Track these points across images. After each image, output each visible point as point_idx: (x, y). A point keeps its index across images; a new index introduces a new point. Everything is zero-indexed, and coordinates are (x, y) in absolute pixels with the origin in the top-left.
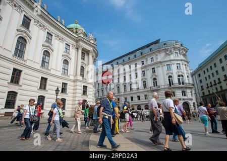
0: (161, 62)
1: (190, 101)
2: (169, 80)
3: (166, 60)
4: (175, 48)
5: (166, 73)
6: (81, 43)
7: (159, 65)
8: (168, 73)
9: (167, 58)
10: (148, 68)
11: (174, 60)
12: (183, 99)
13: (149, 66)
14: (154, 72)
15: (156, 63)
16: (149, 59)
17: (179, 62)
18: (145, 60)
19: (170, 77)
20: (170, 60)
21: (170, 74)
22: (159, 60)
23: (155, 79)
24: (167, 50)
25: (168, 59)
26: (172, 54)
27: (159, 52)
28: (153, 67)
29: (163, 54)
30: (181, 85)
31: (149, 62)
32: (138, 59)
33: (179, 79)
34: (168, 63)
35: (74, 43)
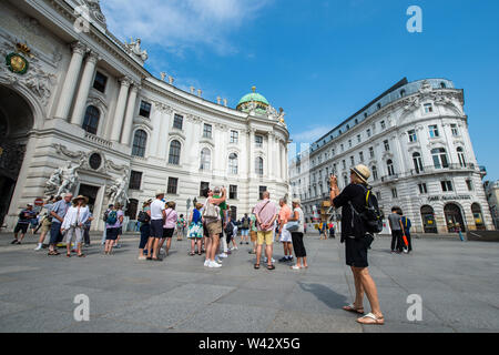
0: (396, 129)
1: (461, 202)
2: (415, 160)
3: (405, 122)
4: (422, 97)
5: (408, 147)
6: (253, 125)
7: (395, 134)
8: (411, 148)
9: (409, 119)
10: (376, 142)
11: (422, 120)
12: (444, 198)
13: (378, 137)
14: (387, 147)
15: (389, 132)
16: (378, 124)
17: (433, 123)
18: (371, 128)
19: (416, 154)
20: (414, 123)
21: (415, 150)
22: (393, 124)
23: (389, 162)
24: (406, 103)
25: (410, 121)
26: (417, 108)
27: (393, 108)
28: (385, 138)
29: (399, 112)
30: (442, 169)
31: (378, 130)
32: (361, 126)
33: (435, 158)
34: (411, 128)
35: (244, 126)
